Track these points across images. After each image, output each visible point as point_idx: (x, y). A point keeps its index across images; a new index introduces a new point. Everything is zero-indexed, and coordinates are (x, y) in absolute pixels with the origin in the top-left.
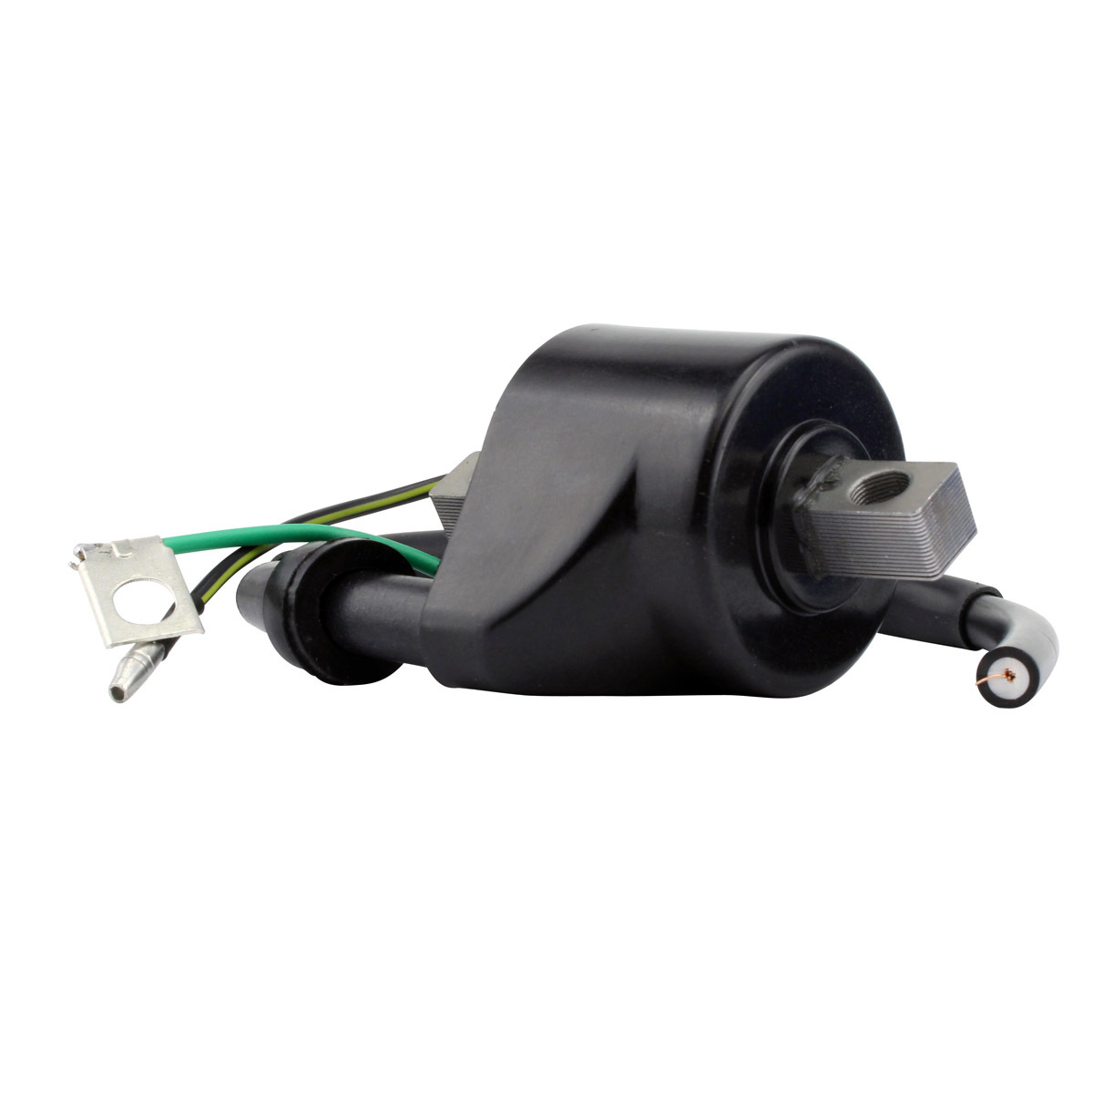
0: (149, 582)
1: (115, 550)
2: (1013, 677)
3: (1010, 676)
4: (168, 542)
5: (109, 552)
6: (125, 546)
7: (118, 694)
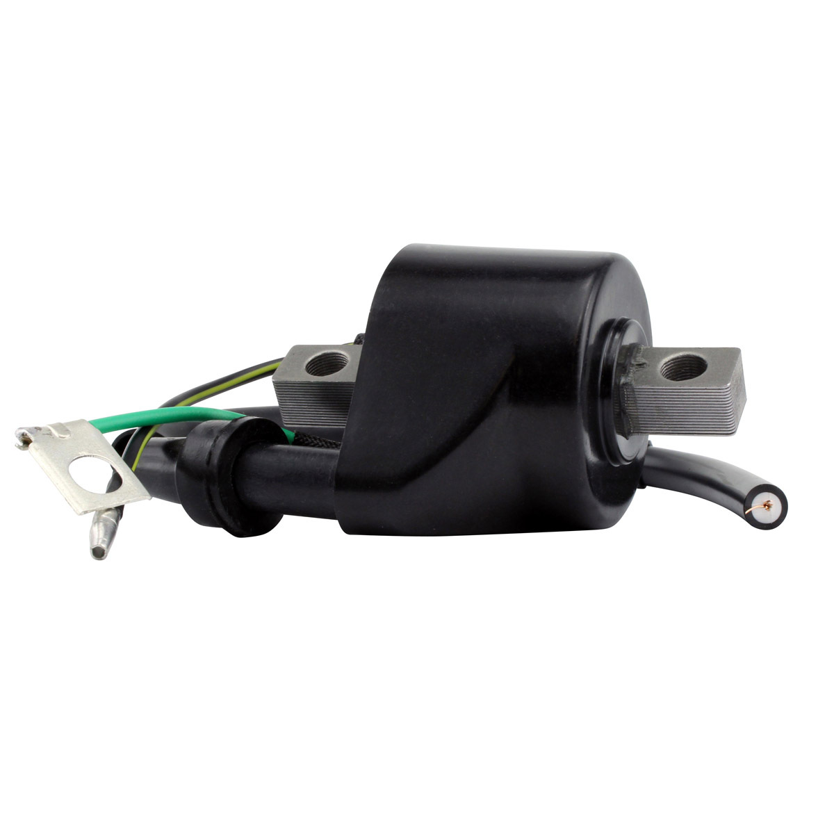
0: (92, 458)
1: (53, 431)
2: (769, 506)
3: (767, 505)
4: (93, 423)
5: (50, 434)
6: (62, 428)
7: (99, 553)
